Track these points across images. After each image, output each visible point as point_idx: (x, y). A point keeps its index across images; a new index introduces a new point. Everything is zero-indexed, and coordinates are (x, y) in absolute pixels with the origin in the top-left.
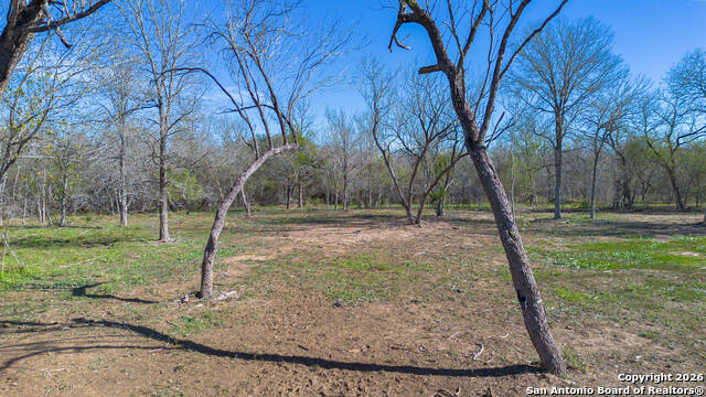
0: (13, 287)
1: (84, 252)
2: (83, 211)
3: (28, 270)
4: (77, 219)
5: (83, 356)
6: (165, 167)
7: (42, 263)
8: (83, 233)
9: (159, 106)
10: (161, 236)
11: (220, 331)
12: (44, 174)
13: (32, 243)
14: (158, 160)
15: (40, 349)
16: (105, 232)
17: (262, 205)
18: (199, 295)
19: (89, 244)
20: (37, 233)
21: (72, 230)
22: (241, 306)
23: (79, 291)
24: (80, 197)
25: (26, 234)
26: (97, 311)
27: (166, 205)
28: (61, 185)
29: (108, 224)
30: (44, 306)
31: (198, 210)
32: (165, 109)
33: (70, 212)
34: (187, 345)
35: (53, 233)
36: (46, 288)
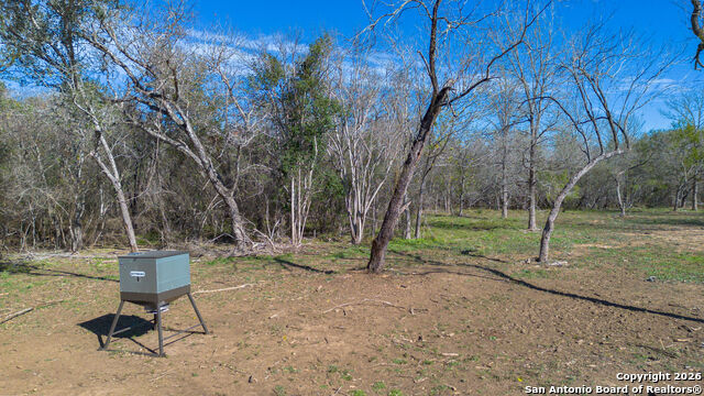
0: (429, 247)
1: (472, 233)
2: (476, 206)
3: (437, 238)
4: (471, 212)
5: (462, 277)
6: (534, 170)
7: (446, 237)
8: (474, 221)
9: (531, 120)
10: (530, 226)
11: (545, 280)
12: (450, 177)
13: (441, 225)
14: (528, 165)
15: (440, 271)
16: (490, 222)
17: (649, 207)
18: (538, 260)
19: (476, 229)
20: (443, 220)
21: (466, 220)
22: (568, 271)
23: (465, 253)
24: (473, 194)
25: (437, 219)
26: (474, 261)
27: (533, 202)
28: (460, 185)
29: (492, 216)
30: (445, 256)
31: (576, 209)
32: (534, 122)
33: (466, 206)
34: (519, 282)
35: (454, 220)
36: (446, 249)
